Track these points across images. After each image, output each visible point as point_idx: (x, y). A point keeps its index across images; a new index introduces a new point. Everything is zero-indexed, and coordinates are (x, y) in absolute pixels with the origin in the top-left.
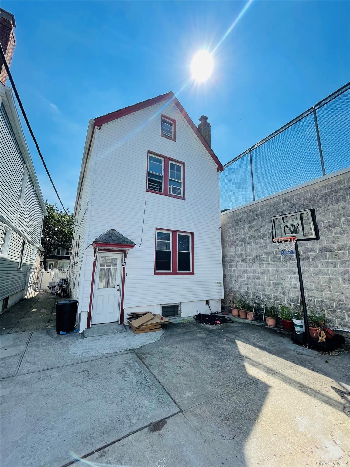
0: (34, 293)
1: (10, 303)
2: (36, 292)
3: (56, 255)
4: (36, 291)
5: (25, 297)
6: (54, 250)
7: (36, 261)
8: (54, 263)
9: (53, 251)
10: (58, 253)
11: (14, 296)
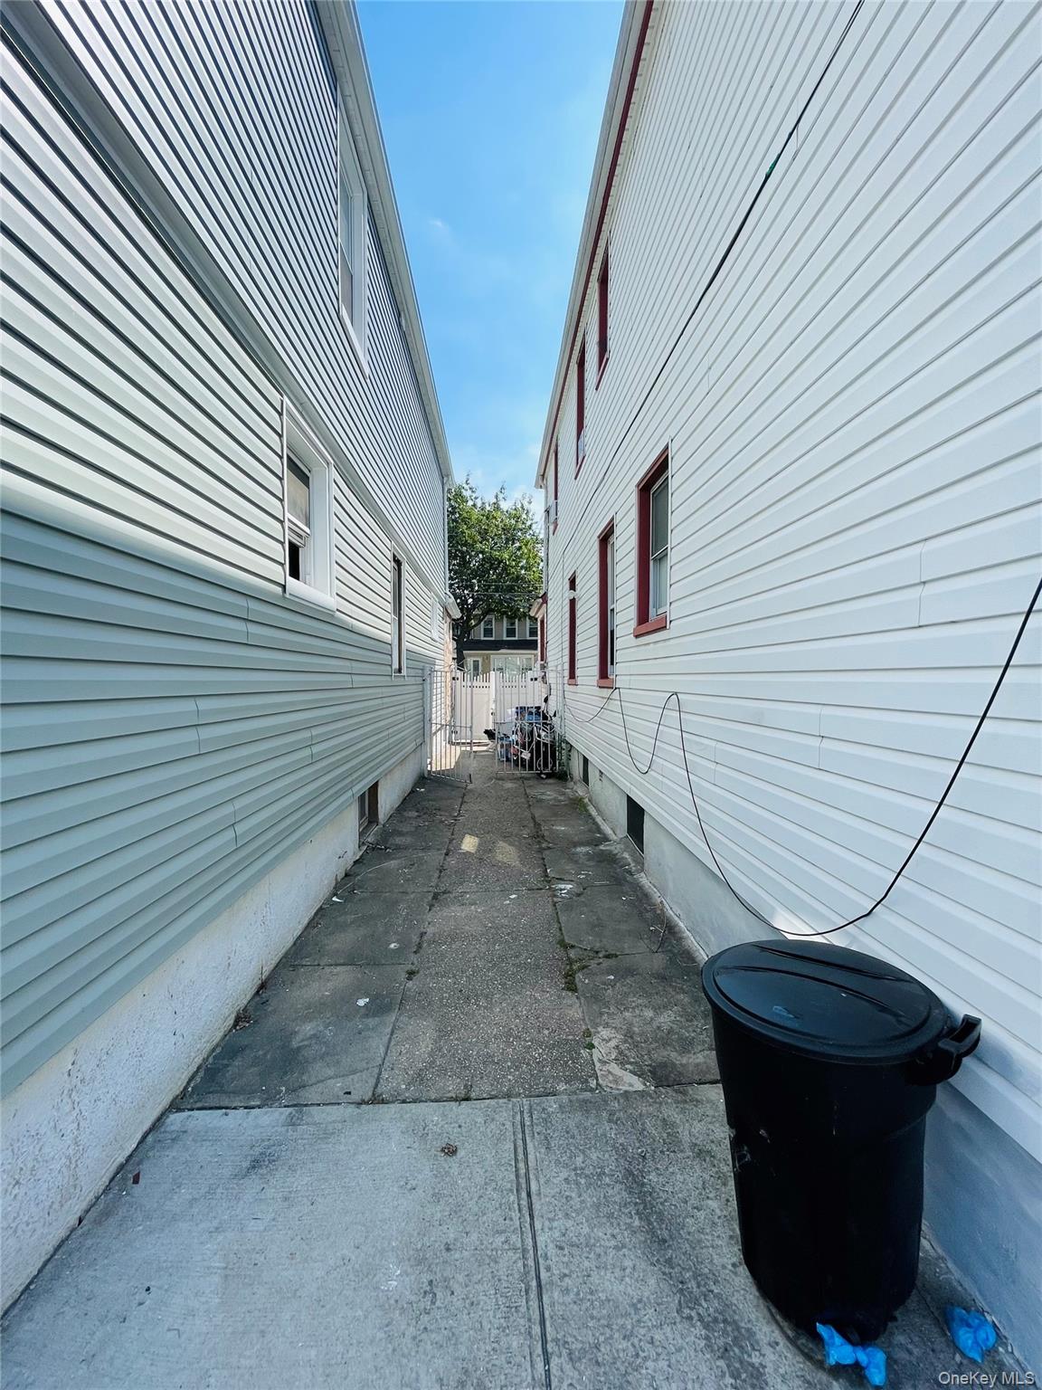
0: (448, 751)
1: (388, 801)
2: (453, 747)
3: (482, 638)
4: (453, 744)
5: (429, 769)
6: (479, 623)
7: (442, 647)
8: (480, 660)
9: (475, 626)
10: (488, 632)
11: (397, 774)
